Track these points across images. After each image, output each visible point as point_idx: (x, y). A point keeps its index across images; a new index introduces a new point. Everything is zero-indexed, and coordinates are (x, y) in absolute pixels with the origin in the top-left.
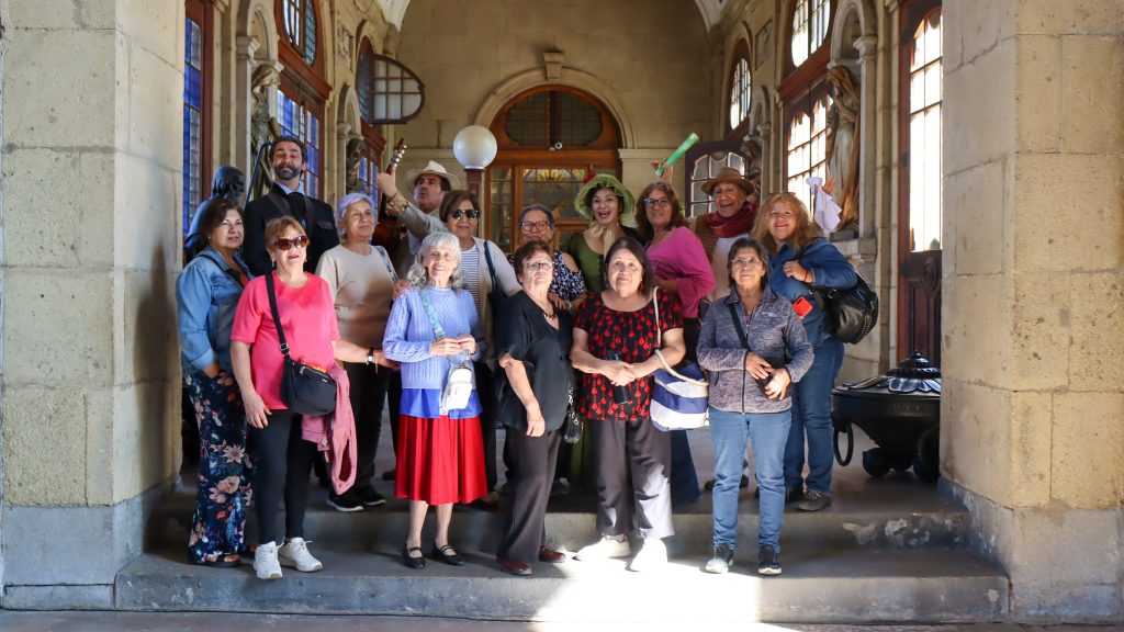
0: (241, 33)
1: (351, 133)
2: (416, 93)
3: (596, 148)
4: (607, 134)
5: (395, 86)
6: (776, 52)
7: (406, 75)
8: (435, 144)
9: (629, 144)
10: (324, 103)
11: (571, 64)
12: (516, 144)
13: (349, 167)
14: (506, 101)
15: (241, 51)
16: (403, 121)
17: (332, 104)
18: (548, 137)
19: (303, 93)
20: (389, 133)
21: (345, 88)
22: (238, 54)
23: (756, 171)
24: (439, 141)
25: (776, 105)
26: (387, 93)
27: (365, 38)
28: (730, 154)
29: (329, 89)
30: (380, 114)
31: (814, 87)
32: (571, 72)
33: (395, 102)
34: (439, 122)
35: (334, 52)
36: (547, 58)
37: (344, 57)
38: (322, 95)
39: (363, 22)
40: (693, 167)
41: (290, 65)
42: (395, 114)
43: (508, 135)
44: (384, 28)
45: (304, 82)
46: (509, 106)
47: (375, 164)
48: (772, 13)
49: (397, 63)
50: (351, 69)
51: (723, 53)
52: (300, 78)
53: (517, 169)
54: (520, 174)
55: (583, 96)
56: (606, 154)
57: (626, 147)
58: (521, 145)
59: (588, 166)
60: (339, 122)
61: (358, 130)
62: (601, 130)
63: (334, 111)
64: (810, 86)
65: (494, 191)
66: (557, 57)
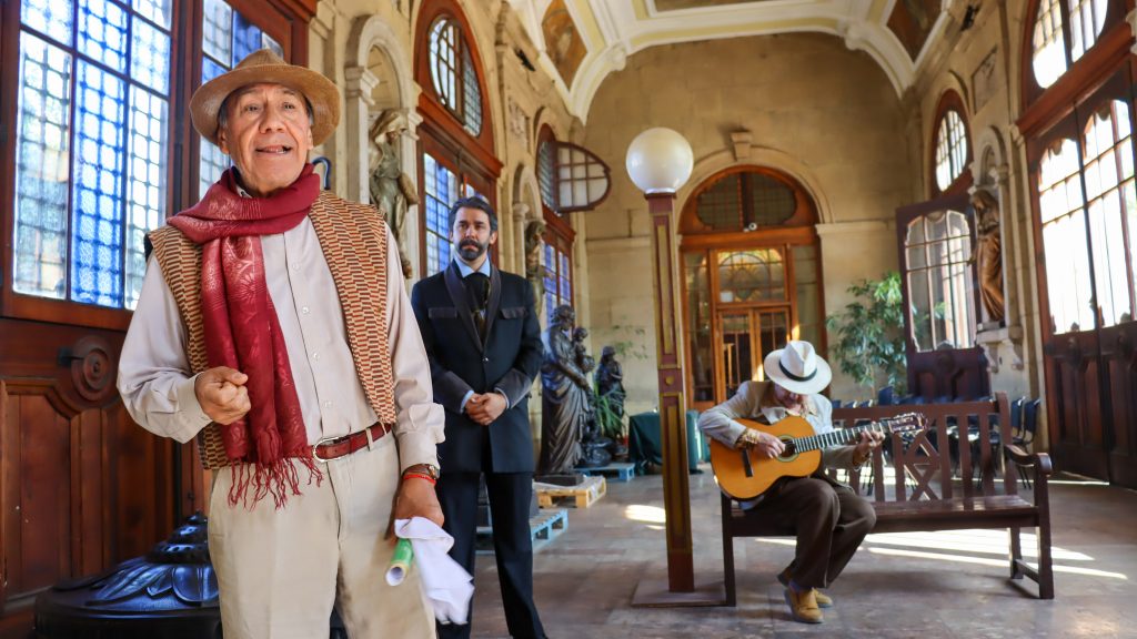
0: (351, 64)
1: (529, 215)
2: (600, 178)
3: (791, 226)
4: (802, 210)
5: (580, 172)
6: (1008, 82)
7: (591, 160)
8: (627, 233)
9: (827, 219)
10: (495, 182)
11: (758, 143)
12: (709, 228)
13: (528, 252)
14: (696, 185)
15: (352, 86)
16: (590, 207)
17: (506, 184)
18: (741, 219)
19: (462, 164)
20: (579, 222)
21: (520, 168)
22: (347, 91)
23: (992, 223)
24: (630, 230)
25: (1014, 143)
26: (572, 180)
27: (545, 126)
28: (949, 212)
29: (500, 165)
30: (566, 202)
31: (1080, 102)
32: (760, 151)
33: (580, 188)
34: (629, 211)
35: (505, 128)
36: (735, 138)
37: (518, 136)
38: (492, 172)
39: (542, 108)
40: (906, 231)
41: (431, 119)
42: (581, 200)
43: (700, 219)
44: (568, 122)
45: (463, 152)
46: (700, 190)
47: (565, 255)
48: (997, 39)
49: (581, 149)
50: (529, 151)
51: (919, 115)
52: (458, 147)
53: (711, 254)
54: (716, 259)
55: (774, 174)
56: (803, 232)
57: (824, 222)
58: (714, 228)
59: (785, 245)
60: (514, 203)
61: (539, 213)
62: (796, 207)
63: (507, 190)
64: (1075, 102)
65: (689, 280)
66: (745, 137)
